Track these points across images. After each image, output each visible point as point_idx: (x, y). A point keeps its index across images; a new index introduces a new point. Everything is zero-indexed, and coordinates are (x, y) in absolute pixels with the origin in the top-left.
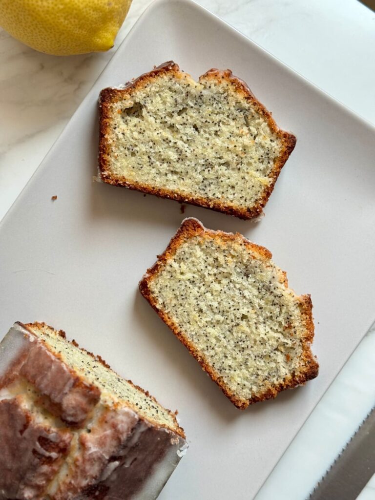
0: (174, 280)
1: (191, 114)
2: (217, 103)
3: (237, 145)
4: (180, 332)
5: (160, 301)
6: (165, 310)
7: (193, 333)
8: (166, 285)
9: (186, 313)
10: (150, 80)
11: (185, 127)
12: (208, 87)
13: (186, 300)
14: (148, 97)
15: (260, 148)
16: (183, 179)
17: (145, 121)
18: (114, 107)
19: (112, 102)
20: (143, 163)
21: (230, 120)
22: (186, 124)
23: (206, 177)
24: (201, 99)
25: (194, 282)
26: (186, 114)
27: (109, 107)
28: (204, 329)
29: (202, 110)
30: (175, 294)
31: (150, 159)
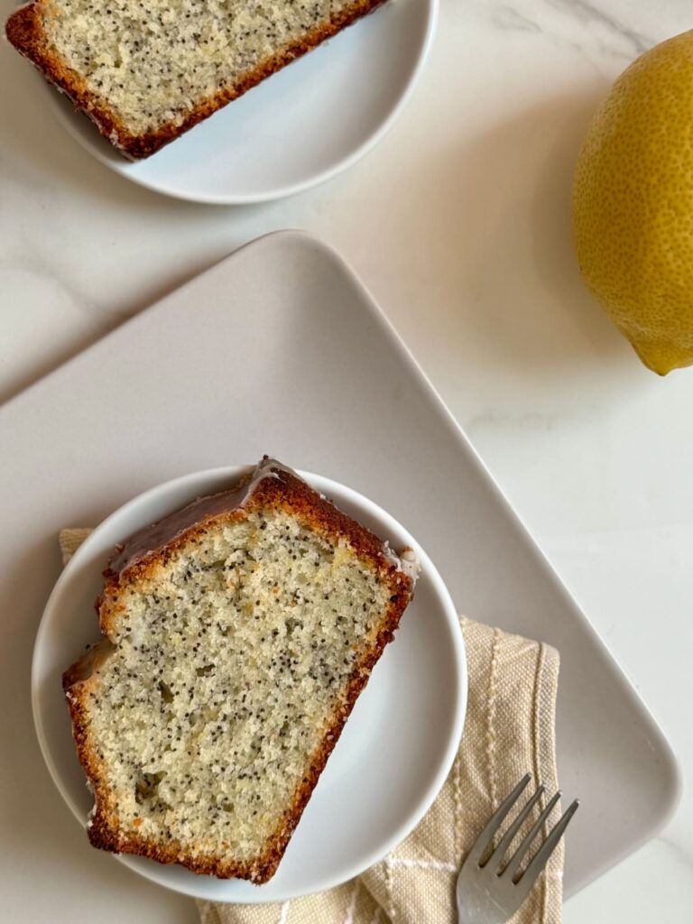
0: (128, 83)
1: (174, 676)
2: (163, 621)
3: (256, 600)
4: (234, 85)
5: (169, 115)
6: (187, 108)
7: (239, 60)
8: (136, 101)
9: (199, 69)
10: (91, 747)
11: (198, 692)
12: (128, 633)
13: (172, 65)
14: (121, 755)
15: (273, 554)
16: (300, 717)
17: (168, 772)
18: (126, 830)
19: (117, 831)
20: (250, 793)
21: (202, 601)
22: (193, 688)
23: (307, 670)
24: (148, 651)
25: (136, 43)
26: (172, 685)
27: (126, 839)
28: (233, 36)
29: (171, 652)
30: (158, 86)
31: (245, 775)
